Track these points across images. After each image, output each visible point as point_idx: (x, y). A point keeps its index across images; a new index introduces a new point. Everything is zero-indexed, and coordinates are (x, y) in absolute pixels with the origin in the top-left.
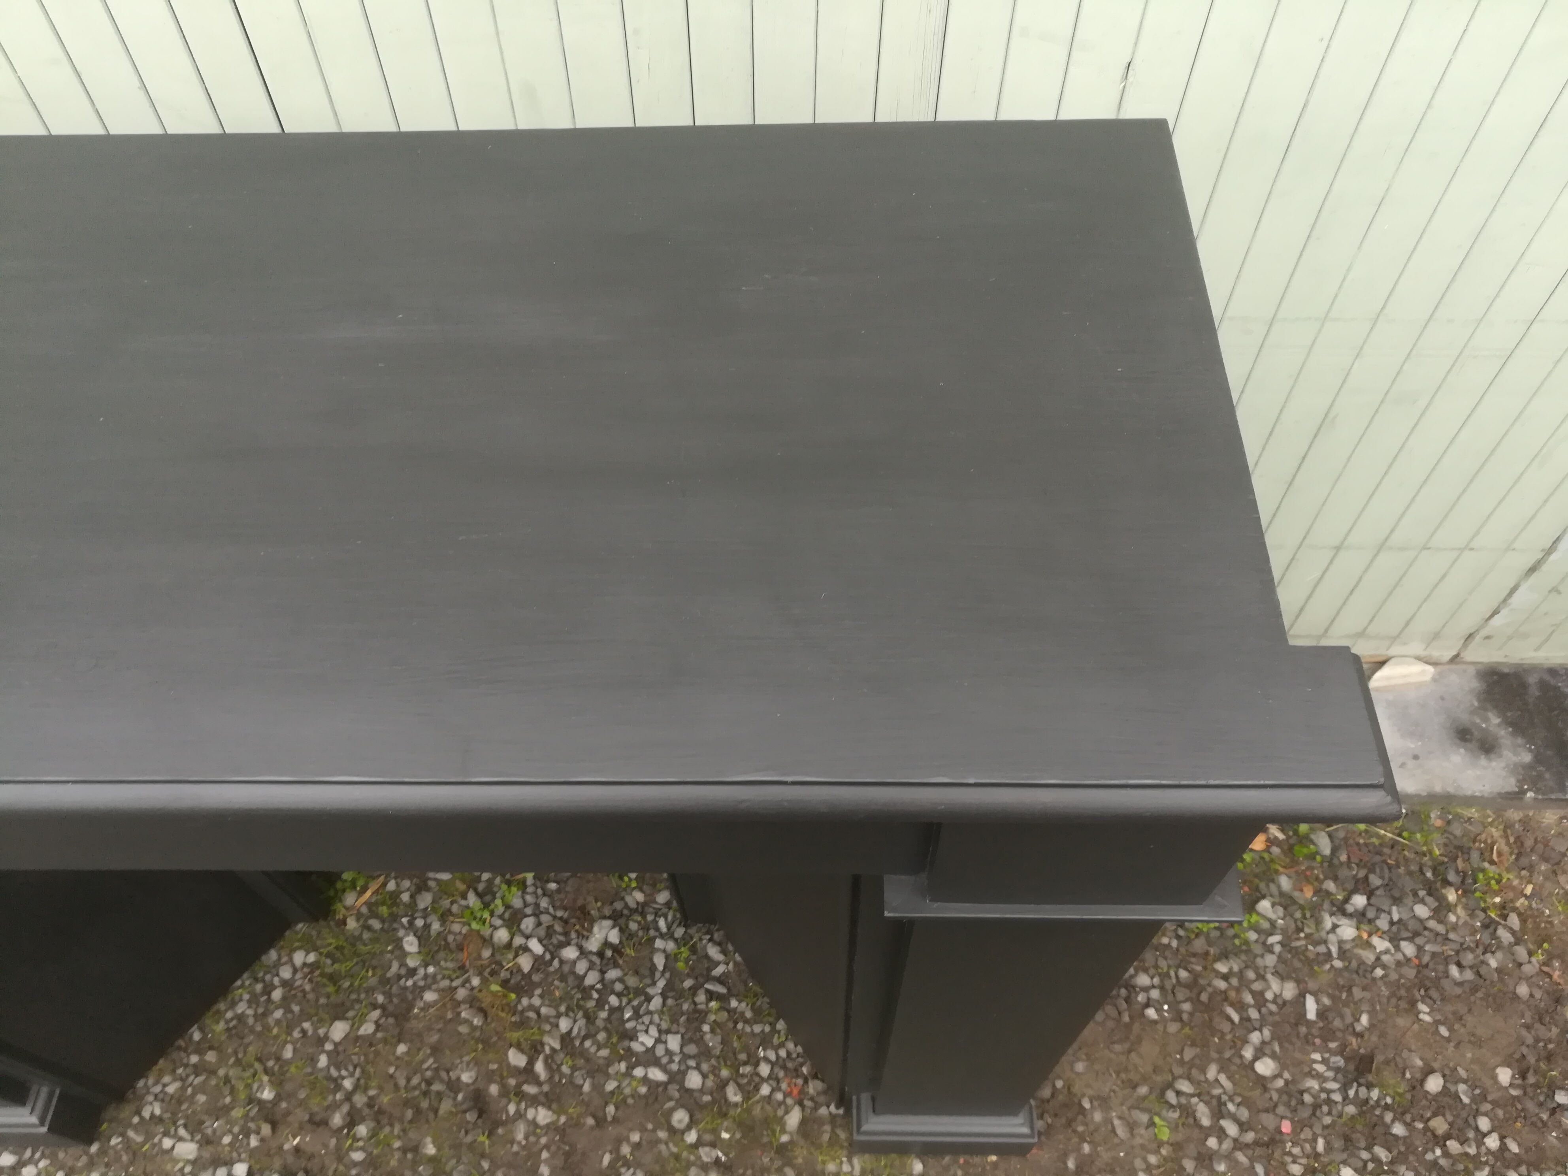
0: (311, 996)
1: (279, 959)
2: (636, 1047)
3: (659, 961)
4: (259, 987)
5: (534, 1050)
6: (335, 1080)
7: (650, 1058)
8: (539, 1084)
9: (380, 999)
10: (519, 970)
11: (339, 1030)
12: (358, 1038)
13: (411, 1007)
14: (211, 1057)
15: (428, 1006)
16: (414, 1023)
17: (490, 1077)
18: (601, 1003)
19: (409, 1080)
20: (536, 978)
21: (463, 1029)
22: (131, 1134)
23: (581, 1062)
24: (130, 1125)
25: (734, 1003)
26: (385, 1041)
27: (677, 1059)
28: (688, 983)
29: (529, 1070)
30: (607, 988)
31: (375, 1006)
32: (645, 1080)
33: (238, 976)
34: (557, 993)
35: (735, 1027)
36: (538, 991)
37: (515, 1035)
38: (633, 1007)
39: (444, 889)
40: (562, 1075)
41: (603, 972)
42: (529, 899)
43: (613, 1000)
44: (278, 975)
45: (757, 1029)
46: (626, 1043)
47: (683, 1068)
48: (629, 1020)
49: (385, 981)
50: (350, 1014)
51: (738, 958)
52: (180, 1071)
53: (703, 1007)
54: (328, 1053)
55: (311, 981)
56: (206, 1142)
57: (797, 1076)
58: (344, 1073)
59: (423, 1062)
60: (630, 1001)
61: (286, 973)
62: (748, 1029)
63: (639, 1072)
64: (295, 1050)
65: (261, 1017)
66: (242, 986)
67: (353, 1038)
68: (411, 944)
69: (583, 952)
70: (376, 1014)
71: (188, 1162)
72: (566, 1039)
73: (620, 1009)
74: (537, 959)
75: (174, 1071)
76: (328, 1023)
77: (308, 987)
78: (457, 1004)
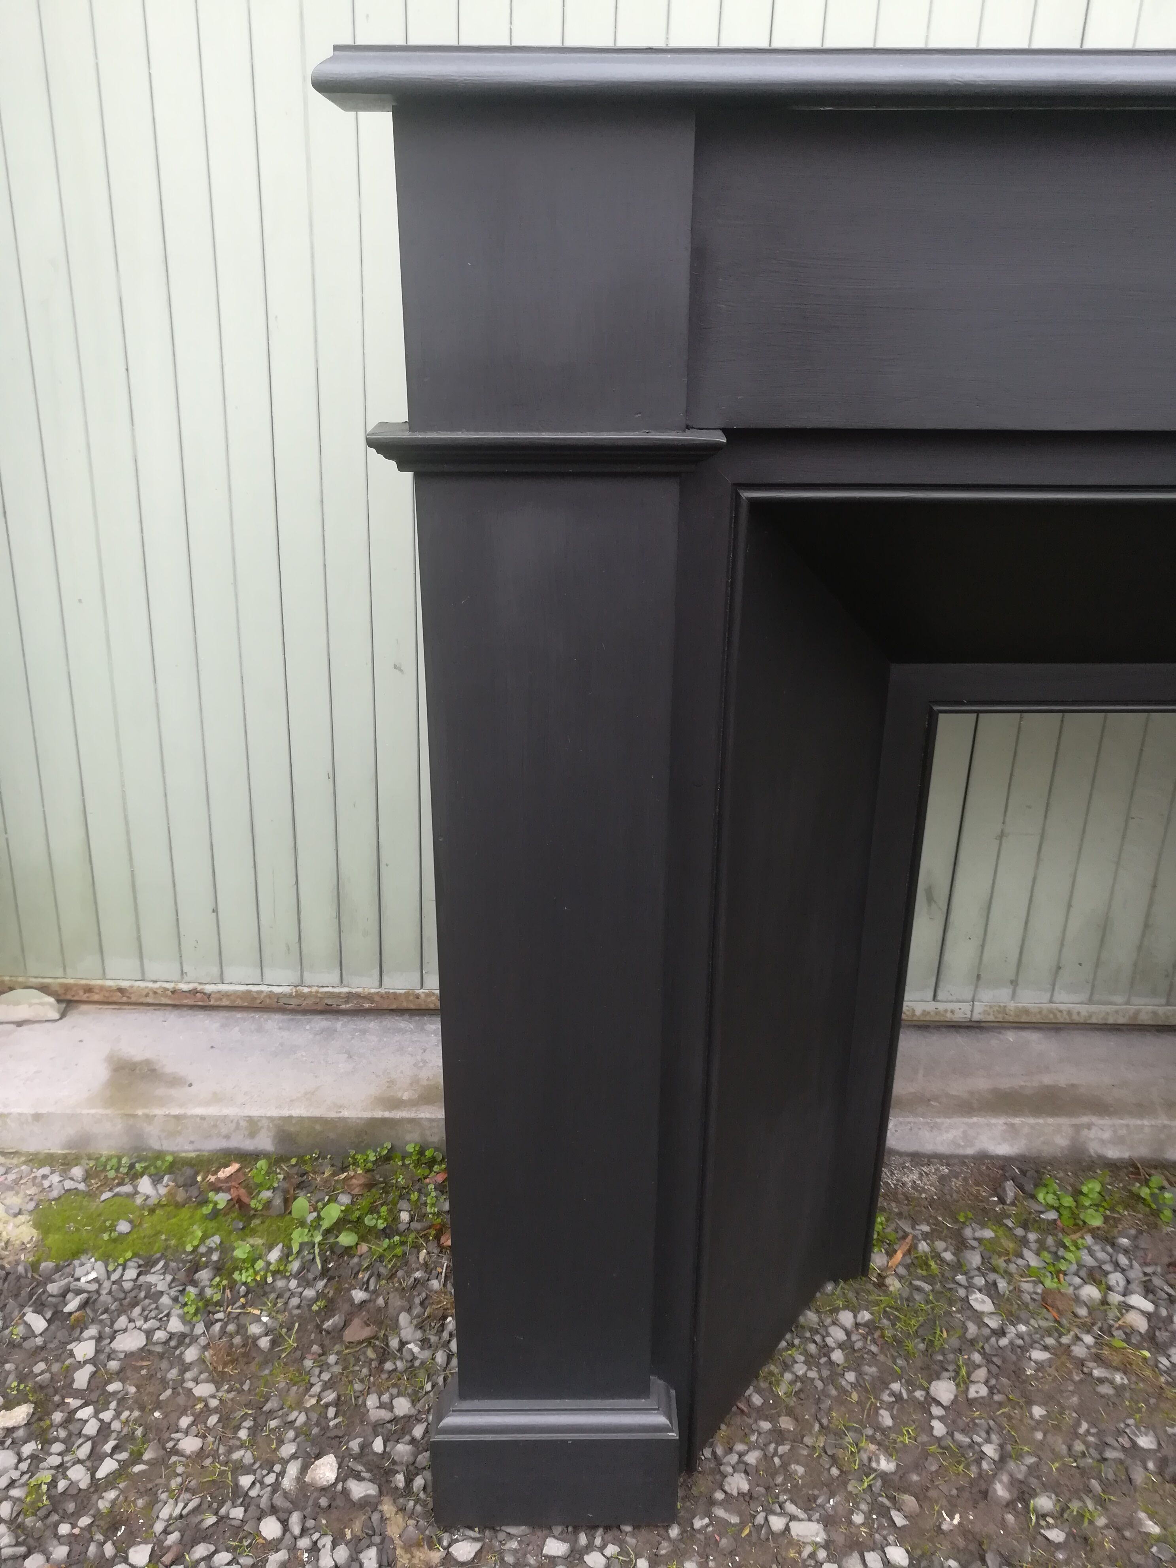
0: (882, 1357)
1: (822, 1320)
4: (812, 1348)
6: (970, 1447)
9: (977, 1358)
10: (1133, 1329)
11: (944, 1391)
12: (970, 1401)
13: (1020, 1369)
14: (786, 1423)
15: (1040, 1366)
16: (1034, 1383)
19: (1070, 1448)
20: (1161, 1336)
21: (1106, 1389)
22: (720, 1512)
24: (712, 1502)
26: (1010, 1403)
31: (975, 1367)
33: (781, 1337)
39: (989, 1249)
42: (1101, 1255)
44: (828, 1335)
49: (971, 1343)
50: (948, 1374)
52: (753, 1438)
54: (941, 1419)
55: (874, 1341)
56: (828, 1522)
58: (977, 1439)
59: (1078, 1424)
64: (893, 1417)
65: (833, 1380)
66: (791, 1345)
67: (965, 1401)
68: (981, 1302)
70: (981, 1374)
71: (817, 1545)
74: (1148, 1316)
75: (744, 1438)
76: (925, 1384)
77: (874, 1348)
78: (1081, 1363)
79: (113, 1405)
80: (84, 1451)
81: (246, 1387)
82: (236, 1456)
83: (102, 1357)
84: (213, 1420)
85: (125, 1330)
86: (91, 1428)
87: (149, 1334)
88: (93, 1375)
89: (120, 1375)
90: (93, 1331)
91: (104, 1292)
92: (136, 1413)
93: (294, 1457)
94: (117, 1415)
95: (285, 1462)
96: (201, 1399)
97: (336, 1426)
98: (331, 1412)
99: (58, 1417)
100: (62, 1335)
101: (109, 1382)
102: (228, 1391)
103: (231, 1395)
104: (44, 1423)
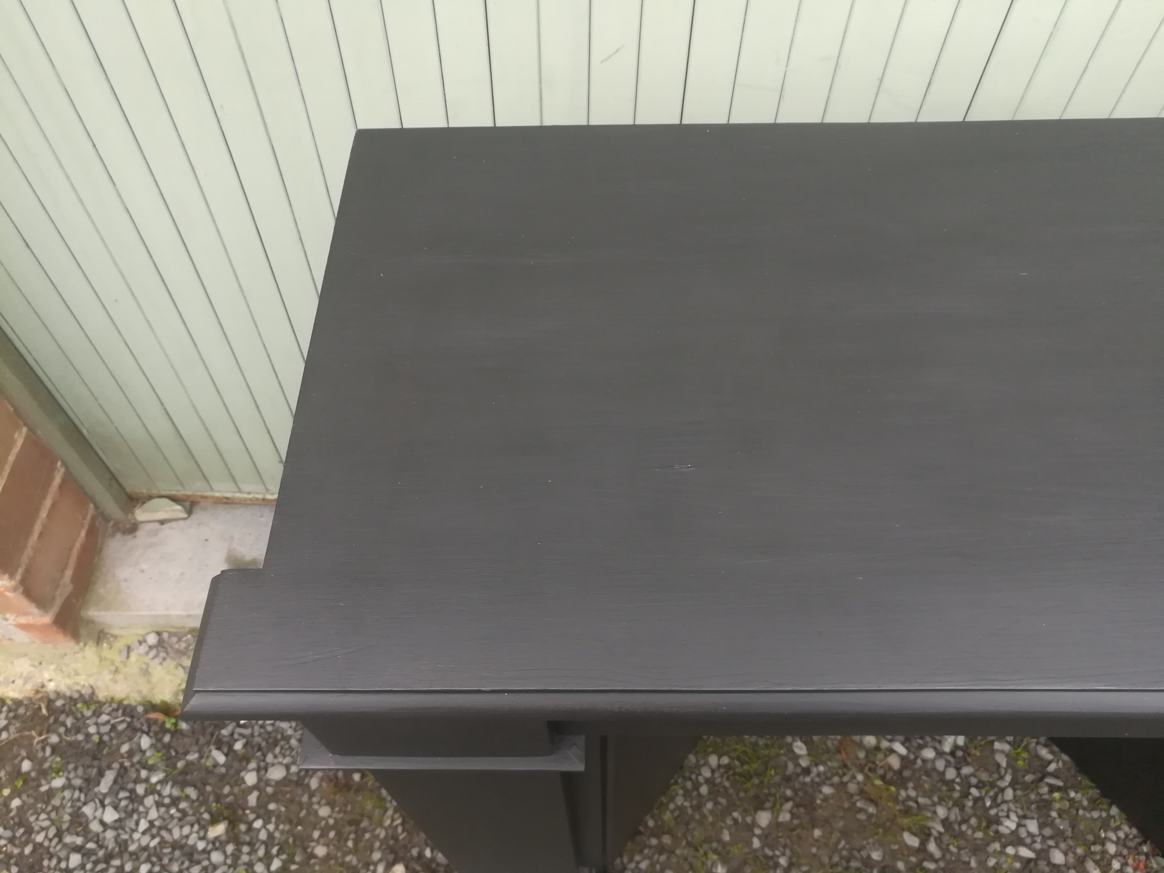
0: (731, 791)
1: (698, 761)
2: (1002, 829)
3: (1003, 761)
4: (689, 784)
5: (925, 834)
6: (771, 858)
7: (1015, 839)
8: (936, 861)
9: (789, 793)
10: (890, 768)
11: (764, 818)
12: (779, 825)
13: (813, 800)
14: (667, 840)
15: (826, 799)
16: (820, 811)
17: (894, 856)
18: (966, 794)
19: (830, 858)
20: (907, 773)
21: (862, 816)
23: (963, 843)
25: (1072, 794)
26: (801, 826)
27: (1039, 839)
28: (1029, 778)
29: (922, 849)
30: (966, 783)
31: (787, 799)
32: (1017, 857)
33: (671, 777)
34: (926, 786)
35: (1077, 813)
36: (911, 785)
37: (906, 821)
38: (991, 797)
40: (951, 853)
41: (958, 769)
43: (974, 791)
44: (700, 774)
45: (1095, 814)
46: (994, 827)
47: (1045, 847)
48: (991, 807)
49: (788, 779)
50: (768, 805)
51: (1065, 757)
52: (646, 851)
53: (1046, 797)
54: (759, 837)
55: (728, 779)
57: (1139, 854)
58: (777, 853)
59: (838, 842)
60: (987, 793)
61: (706, 773)
62: (1088, 815)
63: (1010, 850)
64: (731, 834)
65: (698, 808)
66: (676, 783)
67: (775, 825)
68: (800, 748)
69: (940, 754)
70: (789, 805)
72: (945, 822)
73: (981, 799)
74: (902, 758)
75: (641, 851)
76: (753, 812)
77: (727, 784)
78: (851, 796)
79: (273, 819)
80: (261, 852)
81: (349, 808)
82: (348, 858)
83: (262, 784)
84: (332, 834)
85: (273, 765)
86: (263, 835)
87: (287, 767)
88: (258, 798)
89: (274, 798)
90: (253, 765)
91: (256, 734)
92: (287, 827)
93: (380, 860)
94: (277, 828)
95: (376, 864)
96: (323, 819)
97: (404, 839)
98: (400, 829)
99: (243, 827)
100: (236, 764)
101: (268, 803)
102: (339, 812)
103: (341, 815)
104: (236, 831)
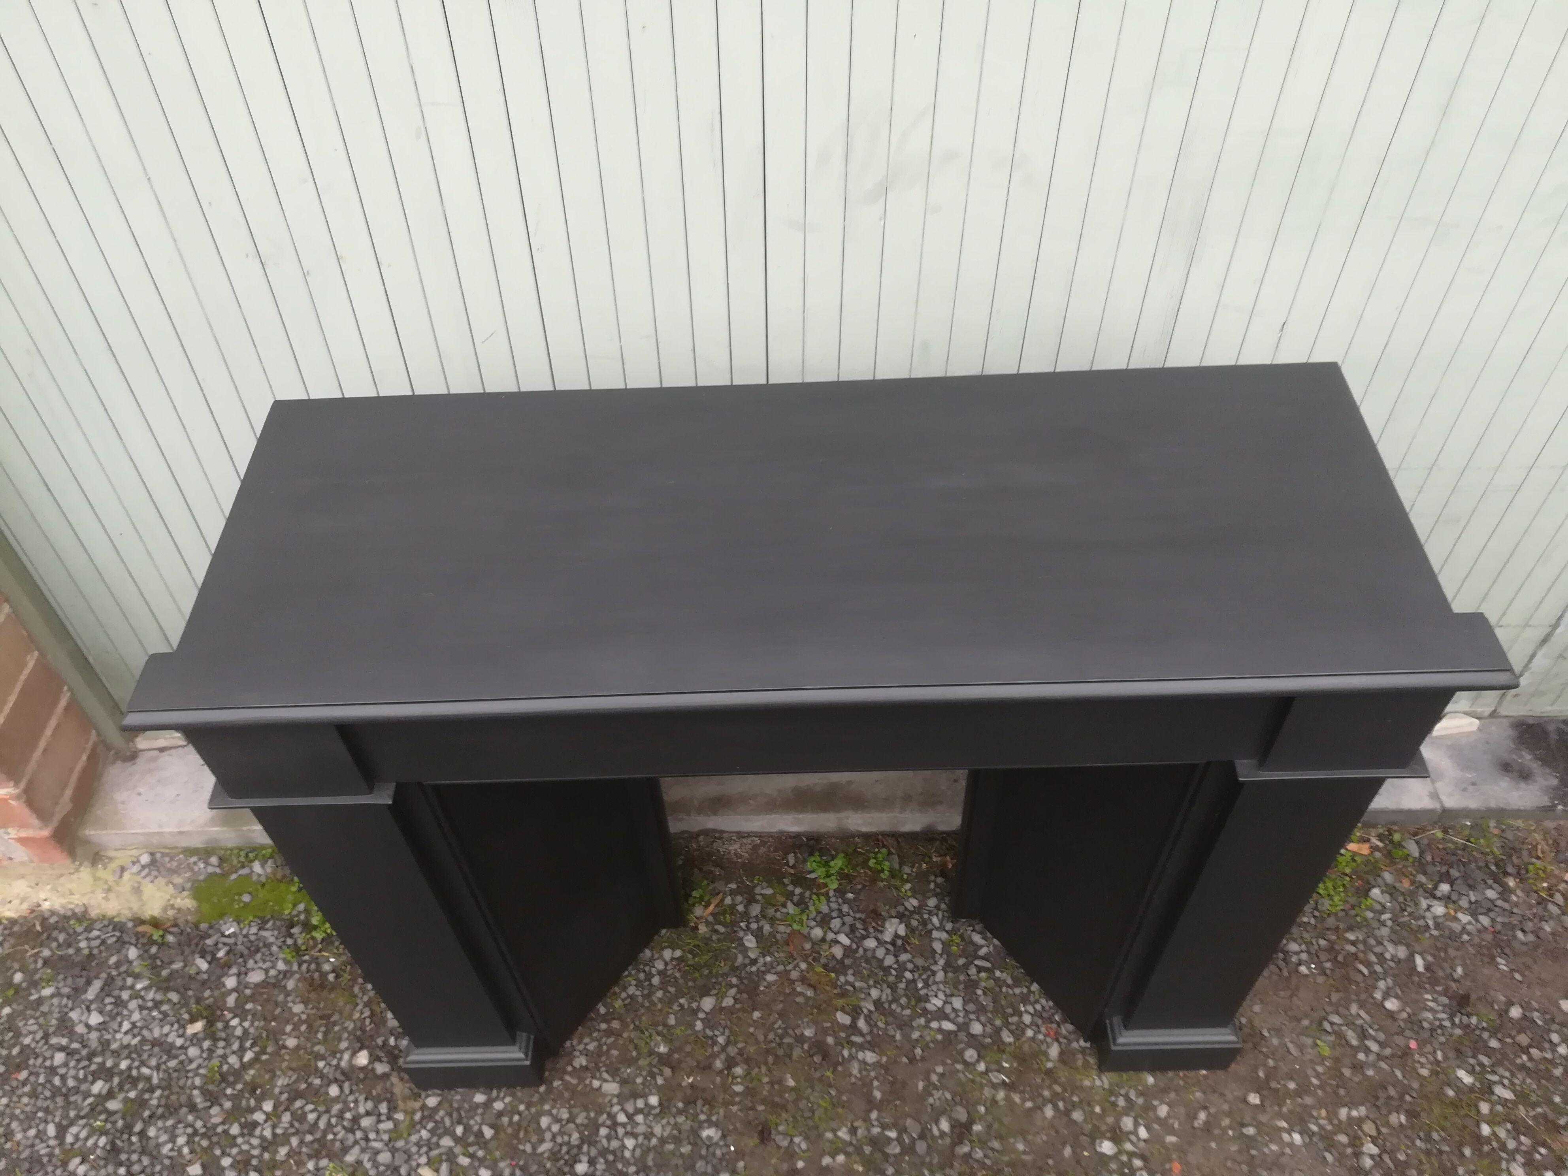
0: (681, 981)
1: (653, 956)
2: (929, 1007)
3: (938, 947)
4: (642, 976)
5: (855, 1012)
6: (711, 1038)
7: (941, 1015)
8: (862, 1034)
9: (734, 981)
10: (833, 957)
11: (708, 1003)
12: (722, 1009)
13: (757, 987)
14: (616, 1024)
15: (770, 985)
16: (762, 996)
17: (826, 1032)
18: (900, 977)
19: (766, 1037)
20: (848, 962)
21: (800, 1000)
22: (567, 1078)
23: (891, 1019)
24: (565, 1072)
25: (998, 974)
26: (743, 1010)
27: (961, 1014)
28: (961, 961)
29: (854, 1026)
30: (902, 968)
31: (731, 986)
32: (940, 1030)
33: (626, 969)
34: (865, 972)
35: (1001, 990)
36: (851, 971)
37: (841, 1002)
38: (923, 980)
39: (769, 902)
40: (879, 1029)
41: (896, 956)
42: (834, 906)
43: (908, 975)
44: (654, 967)
45: (1017, 991)
46: (922, 1004)
47: (967, 1020)
48: (923, 988)
49: (734, 969)
50: (714, 992)
51: (996, 942)
52: (595, 1035)
53: (974, 977)
54: (702, 1020)
55: (679, 970)
56: (623, 1082)
57: (1052, 1022)
58: (717, 1033)
59: (775, 1023)
60: (920, 975)
61: (660, 965)
62: (1010, 992)
63: (934, 1025)
64: (676, 1019)
65: (649, 996)
66: (630, 975)
67: (719, 1009)
68: (750, 941)
69: (881, 943)
70: (733, 991)
71: (614, 1096)
72: (877, 1003)
73: (914, 981)
74: (846, 949)
75: (590, 1035)
76: (698, 999)
77: (678, 975)
78: (792, 982)
79: (249, 1017)
80: (235, 1046)
81: (322, 1005)
82: (316, 1048)
83: (242, 987)
84: (303, 1028)
85: (253, 970)
86: (239, 1032)
87: (267, 971)
88: (237, 1000)
89: (252, 998)
90: (234, 970)
91: (239, 943)
92: (262, 1023)
93: (347, 1049)
94: (252, 1025)
95: (342, 1052)
96: (297, 1015)
97: (371, 1030)
98: (368, 1021)
99: (220, 1025)
100: (218, 971)
101: (246, 1003)
102: (312, 1008)
103: (314, 1011)
104: (213, 1029)
